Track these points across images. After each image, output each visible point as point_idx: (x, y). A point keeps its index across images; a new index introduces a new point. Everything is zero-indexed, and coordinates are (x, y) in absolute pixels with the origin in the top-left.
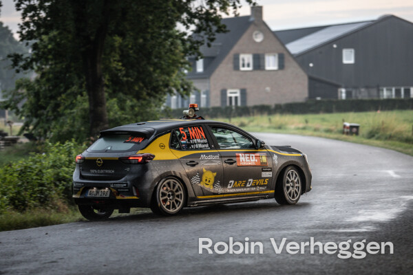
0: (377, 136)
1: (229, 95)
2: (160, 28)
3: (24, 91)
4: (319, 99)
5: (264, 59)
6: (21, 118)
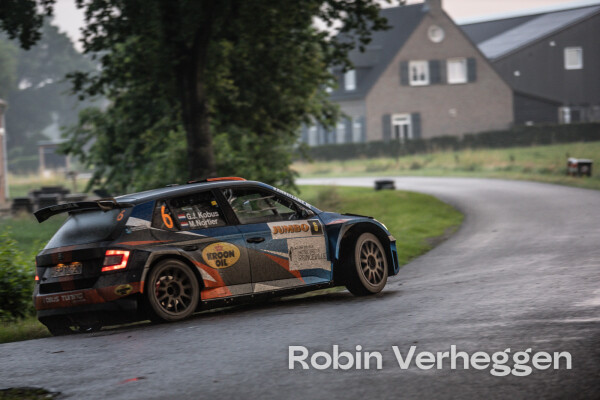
1: (395, 123)
2: (289, 26)
3: (91, 127)
4: (529, 124)
5: (445, 67)
6: (88, 167)
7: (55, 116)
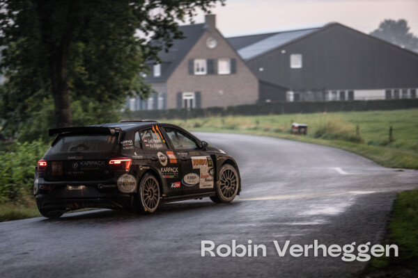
0: (324, 135)
1: (184, 98)
2: (120, 34)
4: (268, 101)
5: (217, 64)
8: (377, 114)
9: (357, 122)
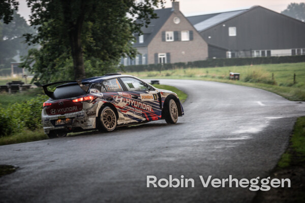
0: (250, 80)
1: (159, 57)
2: (116, 16)
3: (33, 56)
4: (214, 58)
5: (180, 34)
6: (32, 73)
7: (18, 52)
8: (286, 66)
9: (272, 71)
